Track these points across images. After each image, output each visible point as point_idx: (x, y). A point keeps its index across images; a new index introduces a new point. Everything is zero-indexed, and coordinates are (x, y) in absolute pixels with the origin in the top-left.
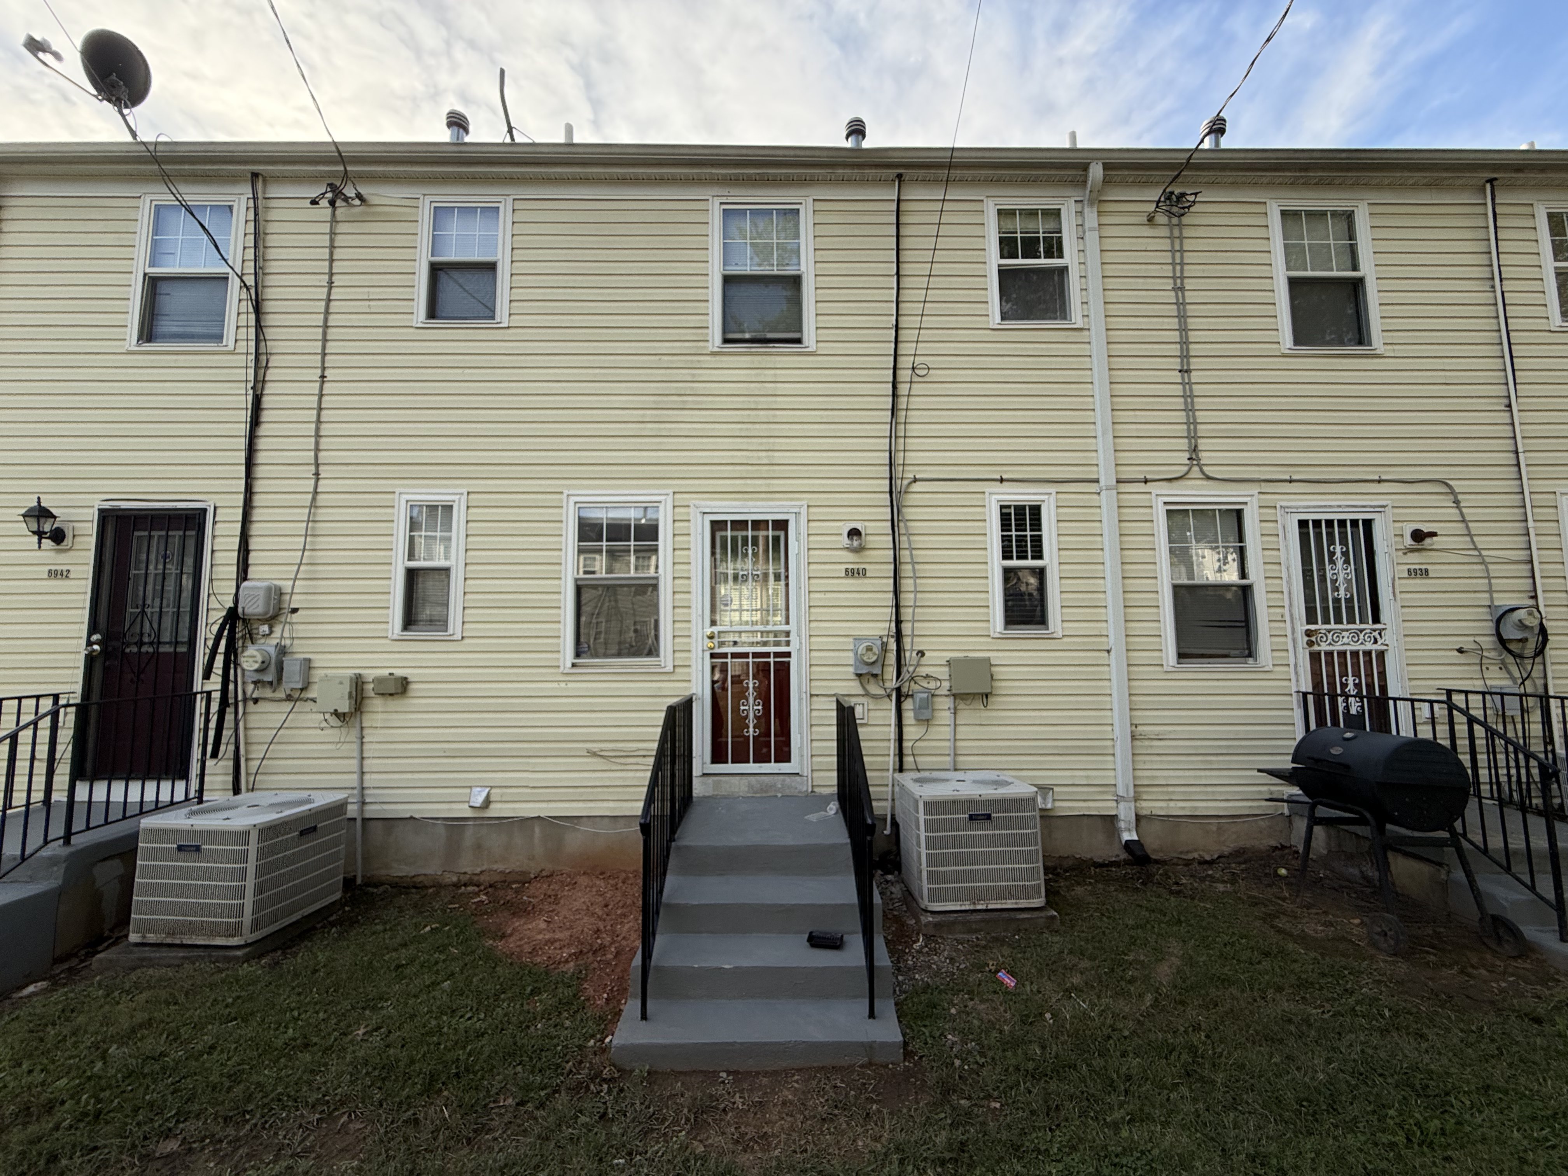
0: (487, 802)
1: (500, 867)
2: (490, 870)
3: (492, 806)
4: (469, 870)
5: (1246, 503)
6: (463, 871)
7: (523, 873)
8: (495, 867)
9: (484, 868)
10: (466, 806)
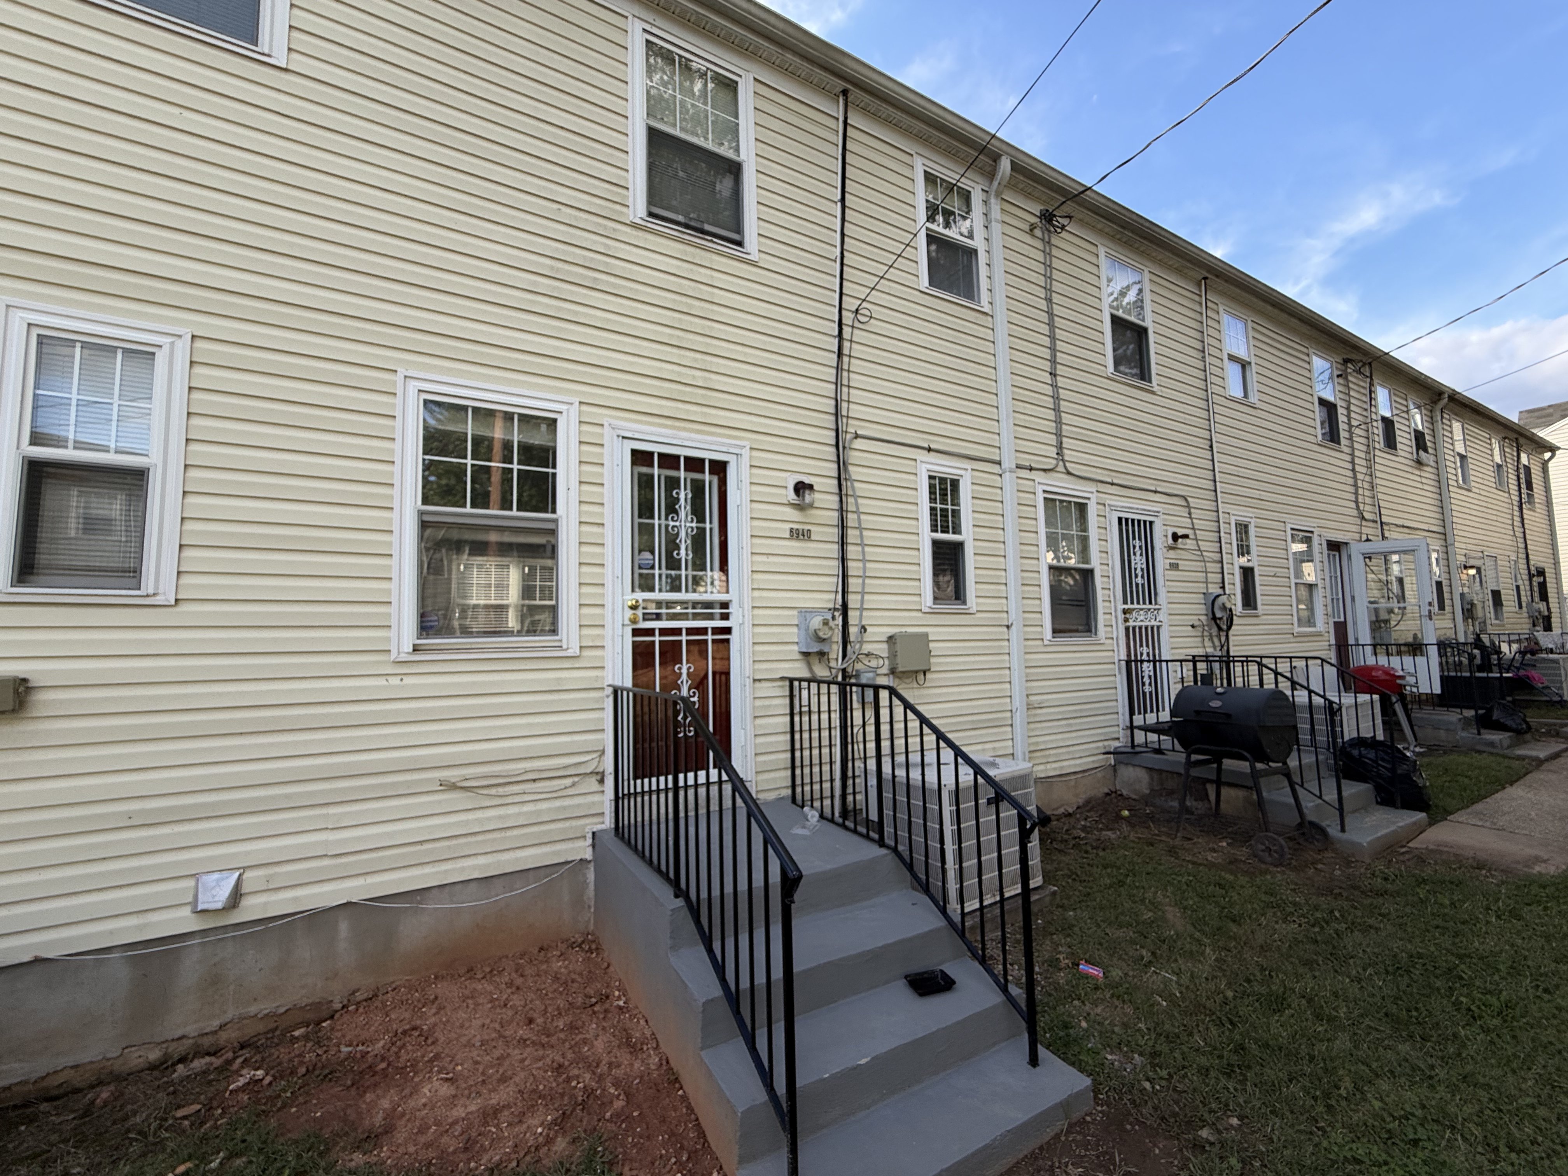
0: (236, 896)
1: (264, 1007)
2: (242, 1018)
3: (246, 902)
4: (191, 1030)
5: (1089, 499)
6: (179, 1033)
7: (316, 1006)
8: (253, 1009)
9: (228, 1016)
10: (186, 912)
